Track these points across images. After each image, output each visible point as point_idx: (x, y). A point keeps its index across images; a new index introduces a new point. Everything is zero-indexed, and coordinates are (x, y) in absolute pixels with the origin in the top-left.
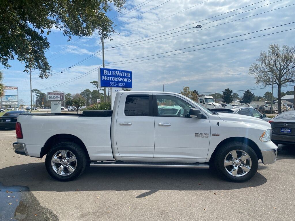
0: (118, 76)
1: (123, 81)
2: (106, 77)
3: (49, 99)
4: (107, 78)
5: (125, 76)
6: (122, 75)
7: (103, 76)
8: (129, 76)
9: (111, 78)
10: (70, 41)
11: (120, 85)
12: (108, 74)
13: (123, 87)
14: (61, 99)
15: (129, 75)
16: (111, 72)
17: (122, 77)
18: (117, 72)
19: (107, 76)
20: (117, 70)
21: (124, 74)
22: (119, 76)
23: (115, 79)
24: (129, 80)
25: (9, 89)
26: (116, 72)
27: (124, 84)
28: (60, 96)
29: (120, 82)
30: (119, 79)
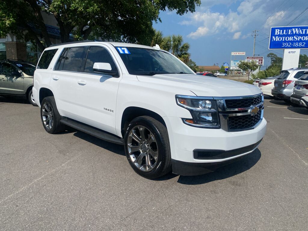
0: (296, 34)
1: (302, 39)
2: (277, 37)
4: (279, 38)
6: (302, 32)
7: (274, 37)
9: (284, 38)
11: (297, 45)
12: (281, 34)
13: (302, 47)
16: (286, 31)
17: (302, 35)
18: (295, 30)
19: (279, 36)
20: (295, 28)
21: (306, 31)
23: (290, 39)
25: (237, 54)
26: (294, 29)
27: (302, 44)
28: (259, 60)
29: (297, 41)
30: (296, 38)
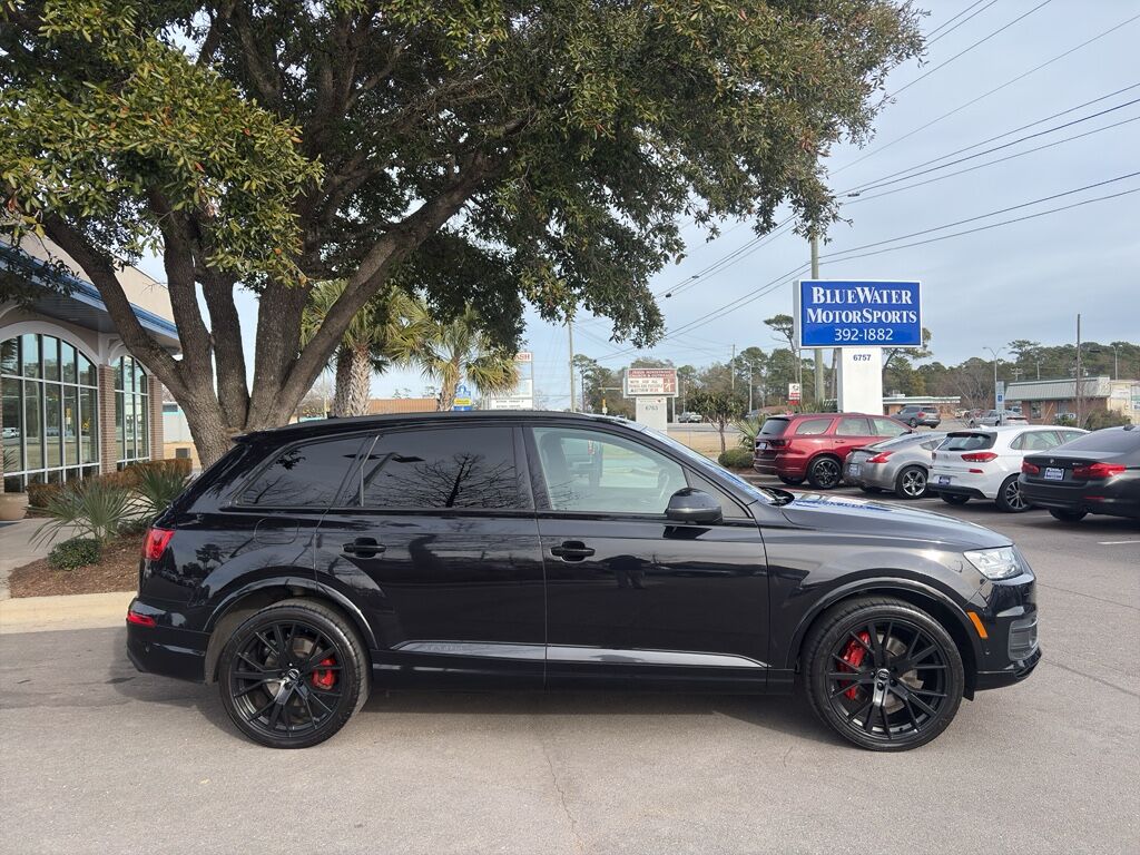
0: (866, 304)
1: (884, 320)
2: (819, 311)
3: (629, 390)
4: (825, 313)
5: (894, 302)
6: (882, 300)
7: (810, 311)
8: (910, 302)
9: (837, 313)
10: (712, 238)
11: (872, 337)
13: (884, 342)
14: (666, 390)
15: (906, 298)
16: (841, 293)
17: (881, 308)
18: (863, 291)
19: (825, 307)
20: (862, 285)
21: (889, 297)
22: (870, 306)
23: (854, 317)
24: (907, 315)
26: (859, 289)
27: (886, 333)
28: (665, 381)
29: (872, 325)
30: (869, 316)
